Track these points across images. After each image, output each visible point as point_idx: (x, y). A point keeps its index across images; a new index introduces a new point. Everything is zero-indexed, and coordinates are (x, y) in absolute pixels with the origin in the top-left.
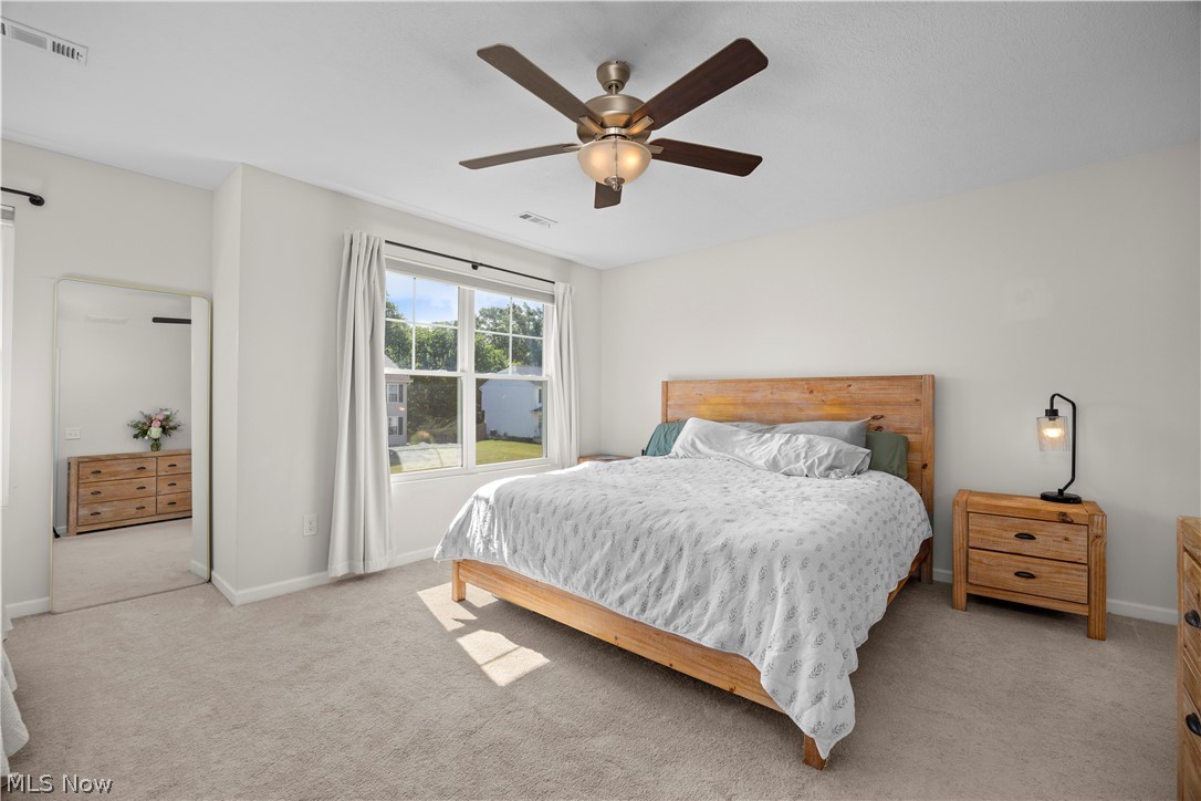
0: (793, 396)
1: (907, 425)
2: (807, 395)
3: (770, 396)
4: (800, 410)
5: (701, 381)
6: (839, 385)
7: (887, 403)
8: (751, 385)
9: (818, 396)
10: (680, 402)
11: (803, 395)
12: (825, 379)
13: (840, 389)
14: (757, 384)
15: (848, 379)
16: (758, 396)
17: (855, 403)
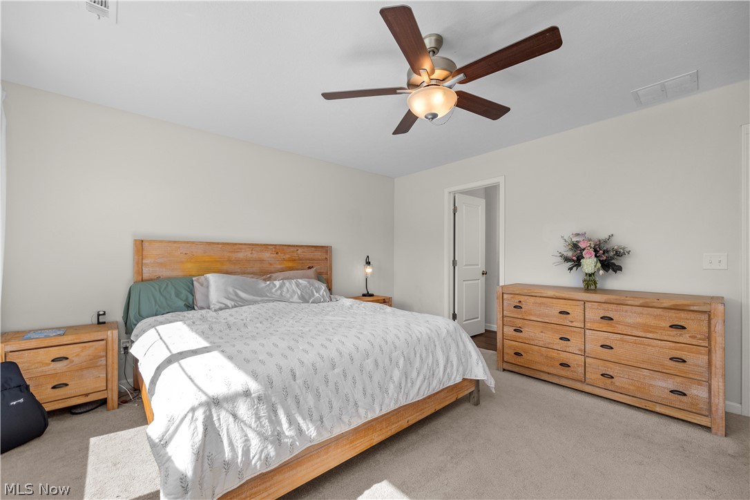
0: (266, 255)
1: (322, 271)
2: (275, 255)
3: (250, 256)
4: (271, 264)
5: (187, 242)
6: (292, 249)
7: (314, 260)
8: (235, 247)
9: (281, 256)
10: (160, 261)
11: (272, 255)
12: (286, 245)
13: (293, 252)
14: (240, 246)
15: (297, 246)
16: (241, 255)
17: (301, 260)
